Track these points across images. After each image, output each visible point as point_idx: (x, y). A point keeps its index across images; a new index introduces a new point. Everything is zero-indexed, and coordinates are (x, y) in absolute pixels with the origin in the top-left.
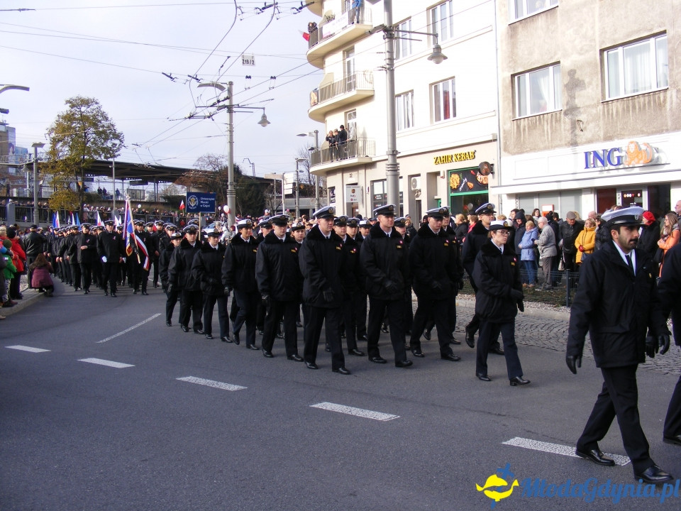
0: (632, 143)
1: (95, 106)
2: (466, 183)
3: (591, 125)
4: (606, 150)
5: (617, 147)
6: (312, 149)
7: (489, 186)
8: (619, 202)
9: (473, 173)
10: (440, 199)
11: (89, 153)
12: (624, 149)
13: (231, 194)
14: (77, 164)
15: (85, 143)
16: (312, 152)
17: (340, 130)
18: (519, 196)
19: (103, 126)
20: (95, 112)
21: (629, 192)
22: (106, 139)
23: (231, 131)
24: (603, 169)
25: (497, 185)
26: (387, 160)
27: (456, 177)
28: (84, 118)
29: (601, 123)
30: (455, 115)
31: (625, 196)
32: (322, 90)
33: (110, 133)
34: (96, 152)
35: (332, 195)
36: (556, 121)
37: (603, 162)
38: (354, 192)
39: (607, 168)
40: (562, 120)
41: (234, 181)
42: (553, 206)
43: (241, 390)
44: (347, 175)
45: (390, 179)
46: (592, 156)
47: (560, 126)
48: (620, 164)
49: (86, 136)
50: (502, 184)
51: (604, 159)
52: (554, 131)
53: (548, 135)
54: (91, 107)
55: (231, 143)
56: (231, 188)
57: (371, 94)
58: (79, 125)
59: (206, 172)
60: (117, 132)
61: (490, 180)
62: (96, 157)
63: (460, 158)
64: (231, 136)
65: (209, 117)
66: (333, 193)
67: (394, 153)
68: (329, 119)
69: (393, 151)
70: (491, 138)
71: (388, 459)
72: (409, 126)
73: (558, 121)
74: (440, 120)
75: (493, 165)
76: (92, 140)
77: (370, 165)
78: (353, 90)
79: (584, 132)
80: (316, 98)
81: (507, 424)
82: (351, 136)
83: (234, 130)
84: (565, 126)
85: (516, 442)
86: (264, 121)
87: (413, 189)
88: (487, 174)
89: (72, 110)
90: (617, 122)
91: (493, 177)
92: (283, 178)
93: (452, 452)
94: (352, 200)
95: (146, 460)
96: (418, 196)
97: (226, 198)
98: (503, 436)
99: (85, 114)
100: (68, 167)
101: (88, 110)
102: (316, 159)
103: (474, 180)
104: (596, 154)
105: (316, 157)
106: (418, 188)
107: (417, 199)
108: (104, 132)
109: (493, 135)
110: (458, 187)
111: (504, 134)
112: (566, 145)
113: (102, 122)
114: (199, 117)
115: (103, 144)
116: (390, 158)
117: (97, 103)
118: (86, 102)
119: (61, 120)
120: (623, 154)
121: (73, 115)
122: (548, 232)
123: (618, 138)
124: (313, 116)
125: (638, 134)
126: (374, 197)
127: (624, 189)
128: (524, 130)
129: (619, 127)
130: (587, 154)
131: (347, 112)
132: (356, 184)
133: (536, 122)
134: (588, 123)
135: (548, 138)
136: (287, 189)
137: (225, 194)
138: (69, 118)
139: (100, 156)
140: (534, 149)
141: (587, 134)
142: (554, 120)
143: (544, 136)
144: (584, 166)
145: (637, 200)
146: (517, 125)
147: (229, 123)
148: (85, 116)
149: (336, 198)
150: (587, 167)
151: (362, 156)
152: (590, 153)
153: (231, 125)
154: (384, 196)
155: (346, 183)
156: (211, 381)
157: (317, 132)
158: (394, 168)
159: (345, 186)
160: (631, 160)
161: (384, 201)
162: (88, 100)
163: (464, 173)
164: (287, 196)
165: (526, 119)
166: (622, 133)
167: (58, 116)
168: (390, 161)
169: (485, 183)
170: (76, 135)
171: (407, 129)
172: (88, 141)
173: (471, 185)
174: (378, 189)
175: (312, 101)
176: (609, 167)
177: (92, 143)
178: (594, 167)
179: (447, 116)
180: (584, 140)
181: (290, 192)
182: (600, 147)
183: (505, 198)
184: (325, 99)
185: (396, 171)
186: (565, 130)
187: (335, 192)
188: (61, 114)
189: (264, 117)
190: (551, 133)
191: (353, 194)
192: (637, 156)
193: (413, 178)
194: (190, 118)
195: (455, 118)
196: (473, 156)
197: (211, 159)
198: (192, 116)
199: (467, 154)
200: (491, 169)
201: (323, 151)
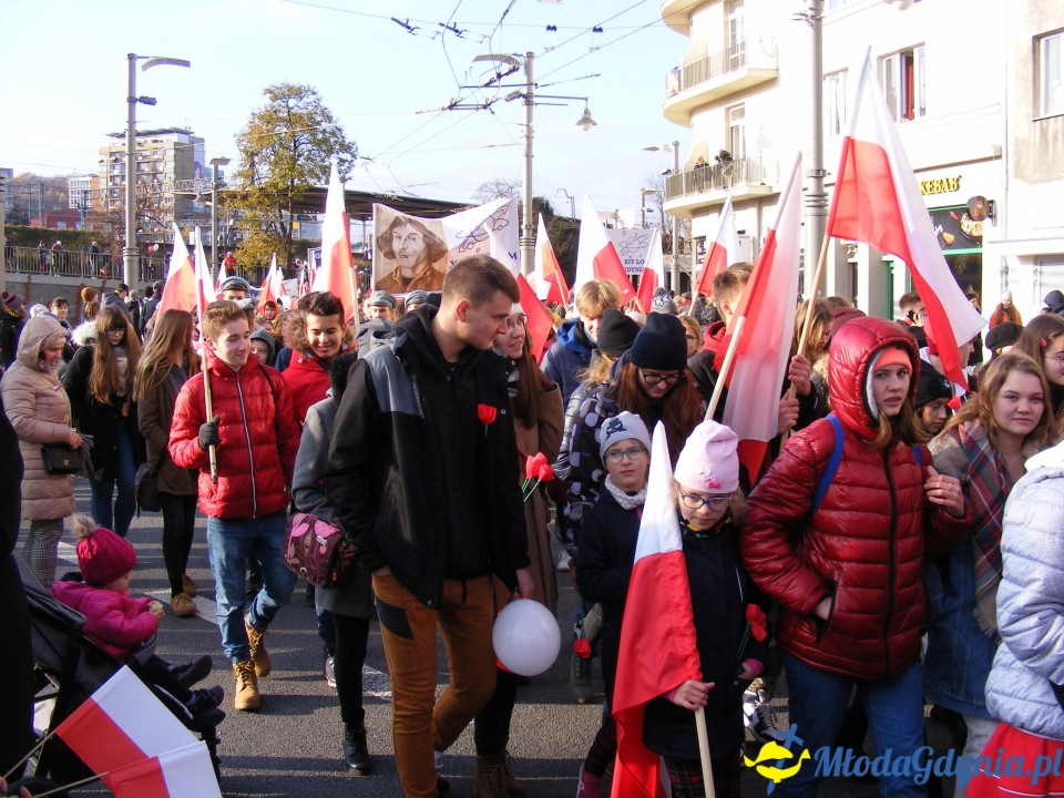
1: (312, 98)
2: (941, 235)
6: (668, 172)
7: (984, 240)
9: (956, 217)
10: (892, 262)
11: (301, 174)
13: (528, 243)
14: (283, 193)
15: (294, 160)
16: (668, 177)
18: (1040, 260)
19: (324, 131)
20: (310, 108)
22: (330, 152)
23: (529, 137)
25: (999, 239)
28: (292, 119)
30: (923, 111)
32: (687, 69)
33: (336, 142)
34: (312, 173)
35: (700, 250)
38: (738, 246)
45: (810, 222)
49: (296, 147)
50: (1010, 238)
54: (305, 99)
55: (529, 156)
56: (528, 234)
57: (772, 75)
58: (285, 130)
60: (347, 141)
62: (312, 181)
63: (930, 188)
64: (529, 145)
65: (485, 107)
66: (702, 243)
67: (820, 175)
68: (698, 118)
69: (818, 171)
70: (991, 154)
72: (838, 131)
75: (992, 202)
76: (306, 153)
77: (771, 199)
78: (740, 68)
80: (676, 83)
83: (534, 134)
86: (586, 120)
87: (843, 242)
88: (981, 218)
89: (275, 104)
91: (995, 224)
92: (616, 217)
96: (852, 255)
99: (293, 111)
100: (267, 196)
101: (301, 104)
102: (674, 188)
103: (955, 227)
105: (674, 186)
107: (850, 260)
108: (325, 141)
109: (995, 147)
111: (1016, 145)
113: (323, 124)
114: (468, 107)
115: (323, 161)
116: (812, 183)
117: (314, 93)
118: (298, 93)
119: (257, 121)
121: (275, 112)
124: (670, 114)
128: (1055, 138)
131: (730, 108)
132: (743, 232)
138: (270, 118)
139: (319, 179)
146: (1041, 129)
147: (525, 122)
148: (294, 115)
151: (754, 184)
153: (529, 126)
157: (676, 144)
158: (820, 201)
162: (299, 89)
163: (941, 215)
165: (1060, 119)
167: (253, 114)
168: (812, 190)
169: (975, 234)
170: (281, 144)
171: (837, 137)
172: (300, 156)
173: (949, 237)
175: (670, 89)
177: (308, 159)
179: (909, 115)
183: (1014, 262)
184: (691, 85)
185: (822, 206)
187: (706, 245)
188: (257, 112)
189: (587, 112)
194: (451, 107)
195: (923, 117)
196: (956, 185)
197: (501, 187)
198: (455, 105)
199: (945, 181)
200: (991, 210)
201: (687, 174)
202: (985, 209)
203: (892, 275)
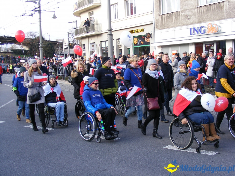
0: (209, 24)
2: (140, 42)
3: (193, 17)
4: (199, 27)
5: (203, 26)
6: (75, 28)
7: (150, 43)
8: (204, 48)
9: (143, 38)
10: (129, 49)
12: (206, 26)
13: (41, 48)
16: (75, 30)
17: (87, 20)
18: (163, 47)
21: (208, 45)
23: (40, 21)
24: (197, 35)
25: (153, 42)
26: (108, 32)
27: (136, 39)
29: (197, 16)
31: (207, 46)
32: (79, 3)
35: (84, 48)
36: (178, 15)
37: (197, 32)
38: (93, 46)
39: (199, 35)
40: (180, 15)
41: (43, 42)
42: (177, 51)
43: (53, 130)
44: (90, 39)
45: (109, 40)
46: (193, 30)
47: (180, 17)
48: (205, 33)
50: (156, 42)
51: (198, 31)
52: (177, 19)
53: (174, 21)
55: (40, 26)
56: (41, 45)
57: (100, 5)
59: (29, 39)
61: (151, 40)
63: (138, 31)
64: (40, 23)
65: (31, 15)
66: (84, 47)
67: (111, 30)
68: (82, 15)
70: (150, 23)
71: (118, 156)
72: (116, 18)
73: (179, 15)
74: (129, 15)
75: (151, 34)
77: (100, 35)
78: (92, 3)
79: (190, 20)
80: (76, 7)
81: (164, 140)
82: (91, 23)
84: (181, 18)
85: (168, 147)
86: (55, 17)
87: (118, 45)
88: (149, 38)
90: (203, 15)
92: (63, 40)
93: (143, 152)
94: (92, 50)
95: (16, 161)
96: (120, 48)
97: (39, 50)
98: (163, 145)
102: (77, 33)
103: (144, 40)
104: (194, 28)
106: (120, 44)
109: (152, 21)
110: (137, 43)
111: (156, 21)
112: (182, 25)
114: (27, 15)
116: (109, 32)
120: (206, 29)
122: (176, 61)
123: (204, 22)
124: (75, 14)
125: (212, 20)
126: (102, 48)
127: (207, 43)
128: (164, 19)
129: (204, 17)
130: (191, 29)
131: (90, 13)
132: (94, 43)
133: (169, 16)
134: (191, 16)
135: (174, 23)
136: (65, 45)
137: (38, 48)
140: (169, 27)
141: (191, 21)
142: (177, 15)
143: (173, 21)
144: (190, 34)
145: (212, 48)
146: (161, 17)
147: (39, 17)
149: (86, 49)
150: (191, 34)
151: (96, 31)
152: (192, 28)
153: (40, 19)
154: (106, 48)
155: (90, 42)
156: (40, 127)
157: (76, 21)
158: (111, 36)
159: (89, 44)
160: (209, 31)
161: (106, 50)
163: (139, 37)
164: (66, 48)
165: (165, 15)
166: (205, 20)
169: (148, 41)
171: (115, 20)
173: (142, 42)
174: (103, 45)
176: (200, 34)
178: (194, 34)
179: (132, 14)
180: (189, 23)
181: (67, 47)
182: (196, 26)
183: (157, 47)
184: (80, 7)
185: (112, 37)
186: (181, 19)
187: (85, 46)
189: (54, 15)
190: (176, 20)
191: (93, 47)
192: (212, 30)
193: (118, 40)
194: (23, 16)
195: (135, 15)
196: (143, 30)
197: (31, 33)
198: (24, 15)
199: (141, 30)
200: (151, 36)
201: (80, 29)
202: (149, 35)
203: (130, 52)
